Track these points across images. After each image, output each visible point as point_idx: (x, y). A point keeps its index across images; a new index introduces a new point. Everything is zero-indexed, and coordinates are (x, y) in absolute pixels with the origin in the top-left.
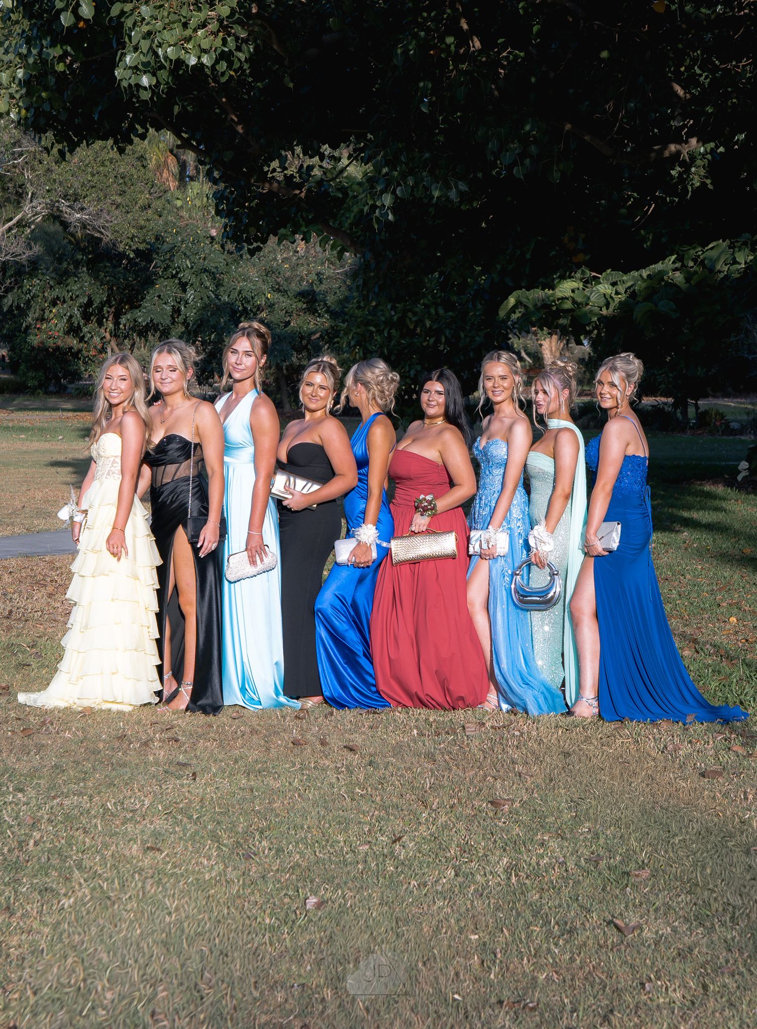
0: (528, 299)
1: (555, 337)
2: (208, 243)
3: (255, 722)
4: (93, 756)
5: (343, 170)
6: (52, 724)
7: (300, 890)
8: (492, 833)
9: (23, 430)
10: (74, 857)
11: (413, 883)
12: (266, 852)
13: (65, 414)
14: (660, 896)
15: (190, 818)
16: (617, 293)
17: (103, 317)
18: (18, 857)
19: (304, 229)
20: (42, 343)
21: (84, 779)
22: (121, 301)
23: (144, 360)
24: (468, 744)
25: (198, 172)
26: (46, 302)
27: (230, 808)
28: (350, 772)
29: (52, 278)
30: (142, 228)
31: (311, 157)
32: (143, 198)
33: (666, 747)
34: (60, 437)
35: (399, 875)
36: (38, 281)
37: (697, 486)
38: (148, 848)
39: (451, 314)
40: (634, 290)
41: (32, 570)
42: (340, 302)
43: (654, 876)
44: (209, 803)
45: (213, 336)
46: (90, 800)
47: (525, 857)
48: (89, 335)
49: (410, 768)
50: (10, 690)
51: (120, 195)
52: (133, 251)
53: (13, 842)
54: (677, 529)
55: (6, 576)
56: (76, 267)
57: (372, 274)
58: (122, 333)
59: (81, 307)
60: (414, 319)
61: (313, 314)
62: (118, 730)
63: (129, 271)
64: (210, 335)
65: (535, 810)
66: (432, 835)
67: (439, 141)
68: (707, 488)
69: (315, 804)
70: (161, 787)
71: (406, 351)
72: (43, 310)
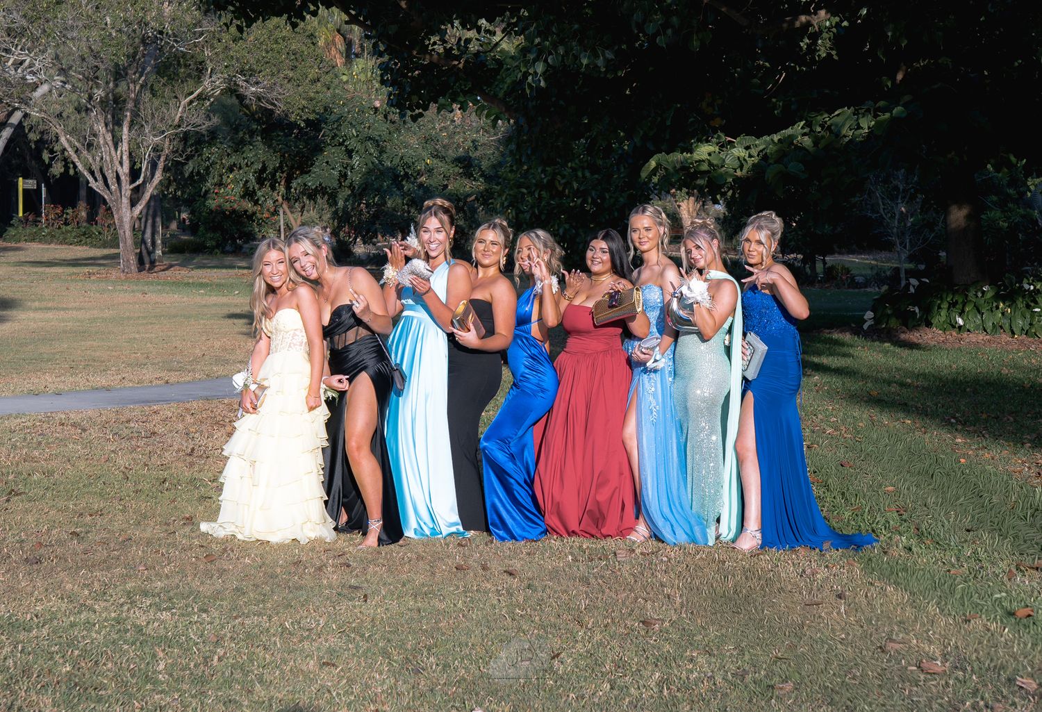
0: (668, 162)
1: (692, 199)
2: (372, 113)
3: (420, 549)
4: (272, 580)
5: (497, 44)
6: (233, 551)
7: (466, 702)
8: (644, 650)
9: (202, 285)
10: (256, 672)
11: (572, 695)
12: (434, 667)
13: (240, 271)
14: (803, 707)
15: (362, 636)
16: (750, 156)
17: (276, 181)
18: (204, 671)
19: (461, 99)
20: (220, 206)
21: (263, 601)
22: (292, 167)
23: (313, 222)
24: (619, 569)
25: (363, 50)
26: (223, 168)
27: (399, 627)
28: (510, 594)
29: (229, 146)
30: (311, 100)
31: (469, 30)
32: (313, 73)
33: (804, 571)
34: (237, 292)
35: (558, 689)
36: (217, 150)
37: (826, 334)
38: (324, 663)
39: (596, 176)
40: (766, 153)
41: (212, 412)
42: (494, 167)
43: (797, 689)
44: (380, 623)
45: (376, 198)
46: (269, 620)
47: (676, 672)
48: (263, 199)
49: (566, 591)
50: (194, 520)
51: (292, 69)
52: (304, 121)
53: (199, 658)
54: (809, 373)
55: (188, 417)
56: (251, 137)
57: (525, 138)
58: (293, 196)
59: (255, 172)
60: (563, 181)
61: (469, 178)
62: (294, 556)
63: (300, 140)
64: (374, 198)
65: (684, 629)
66: (588, 652)
67: (587, 13)
68: (836, 336)
69: (479, 623)
70: (334, 608)
71: (555, 211)
72: (221, 176)
